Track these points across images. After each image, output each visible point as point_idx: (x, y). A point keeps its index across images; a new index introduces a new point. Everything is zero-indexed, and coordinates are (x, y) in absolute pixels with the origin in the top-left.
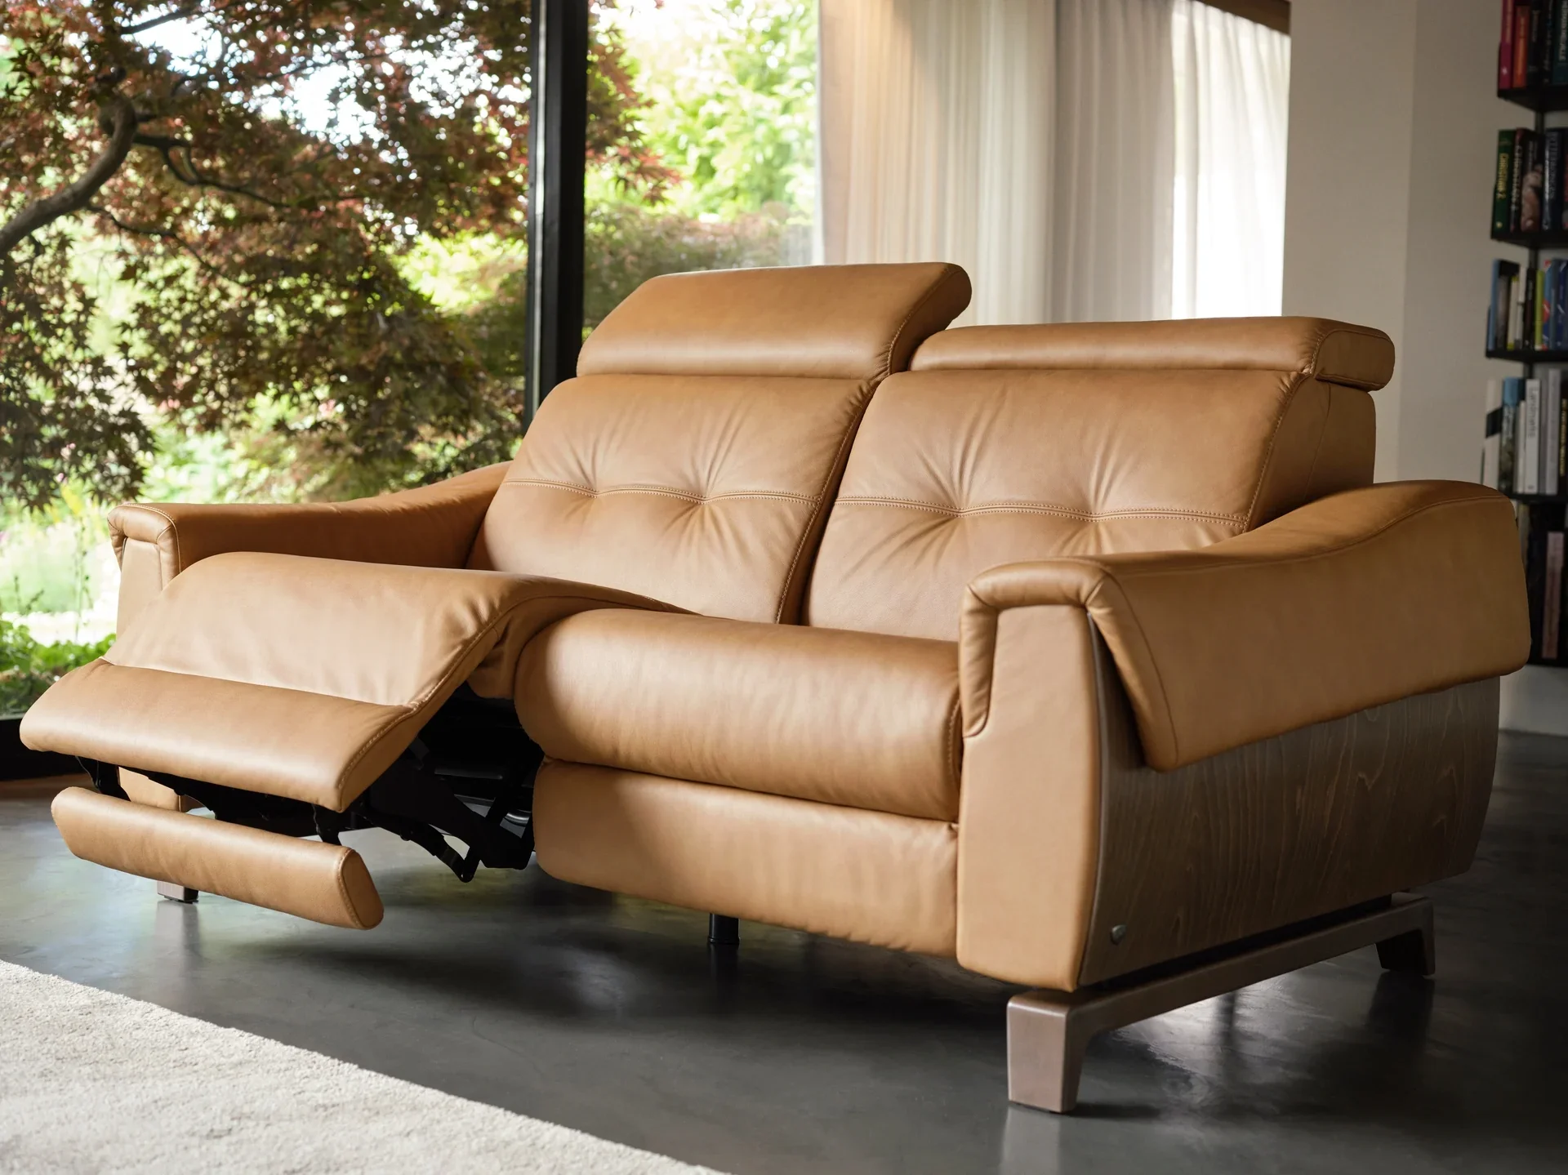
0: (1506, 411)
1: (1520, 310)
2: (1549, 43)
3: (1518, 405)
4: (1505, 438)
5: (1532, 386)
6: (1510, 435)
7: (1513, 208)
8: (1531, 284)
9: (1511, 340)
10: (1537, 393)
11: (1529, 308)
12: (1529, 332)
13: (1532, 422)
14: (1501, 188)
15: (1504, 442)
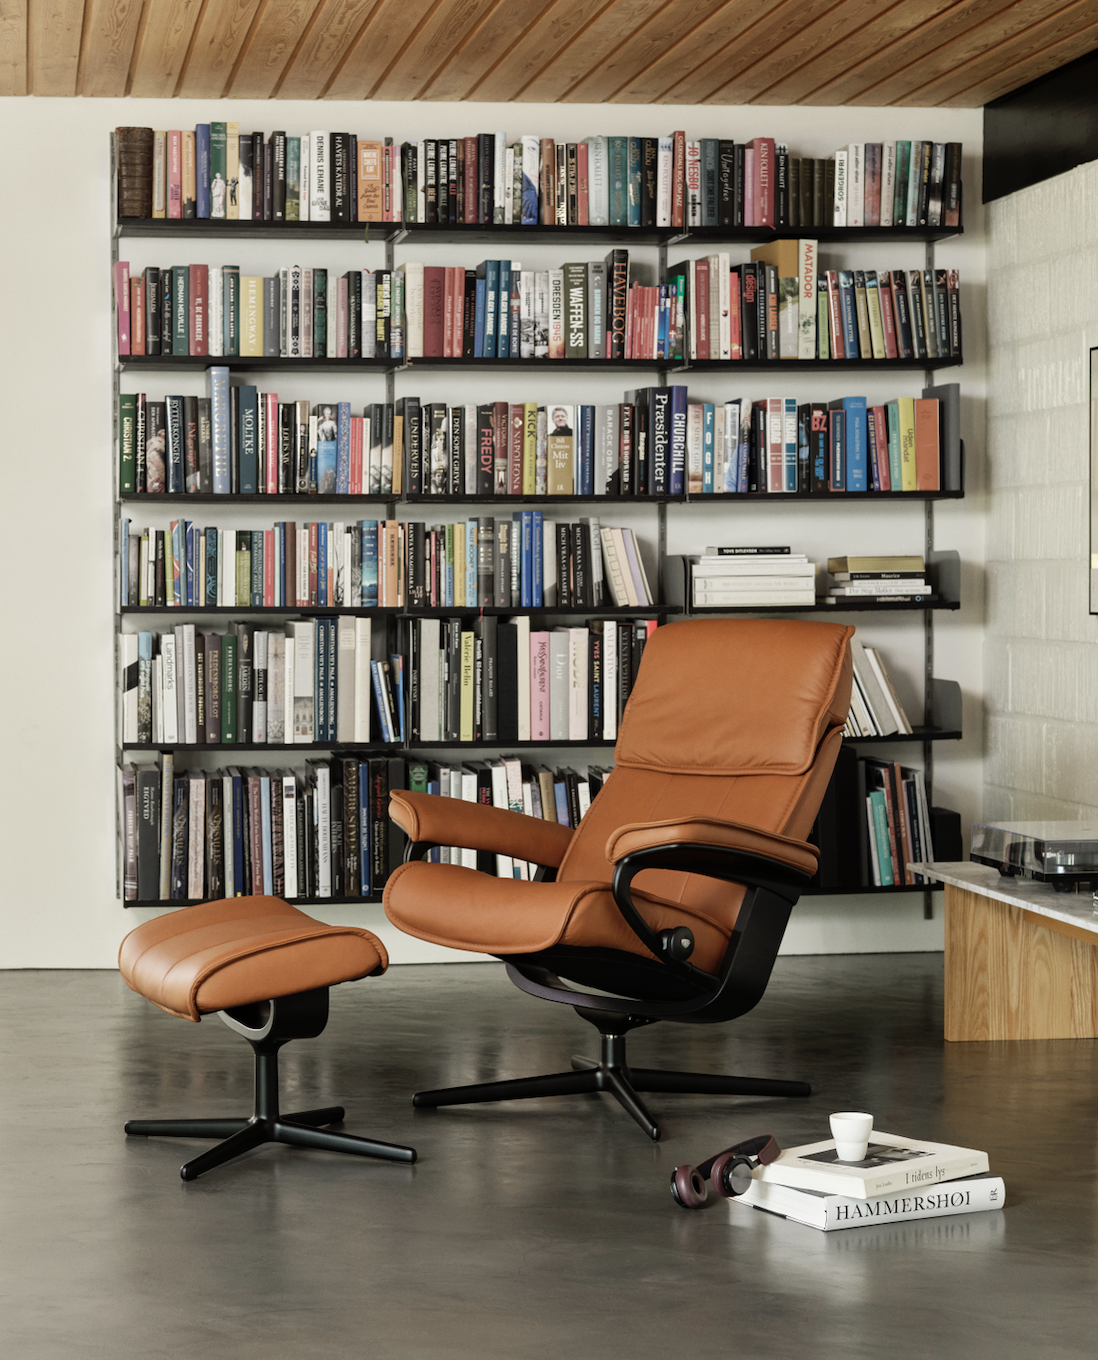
0: (142, 663)
1: (152, 567)
2: (167, 315)
3: (154, 658)
4: (142, 690)
5: (167, 640)
6: (148, 689)
7: (139, 470)
8: (160, 542)
9: (143, 597)
10: (172, 647)
11: (160, 565)
12: (161, 589)
13: (170, 676)
14: (127, 450)
15: (142, 696)
